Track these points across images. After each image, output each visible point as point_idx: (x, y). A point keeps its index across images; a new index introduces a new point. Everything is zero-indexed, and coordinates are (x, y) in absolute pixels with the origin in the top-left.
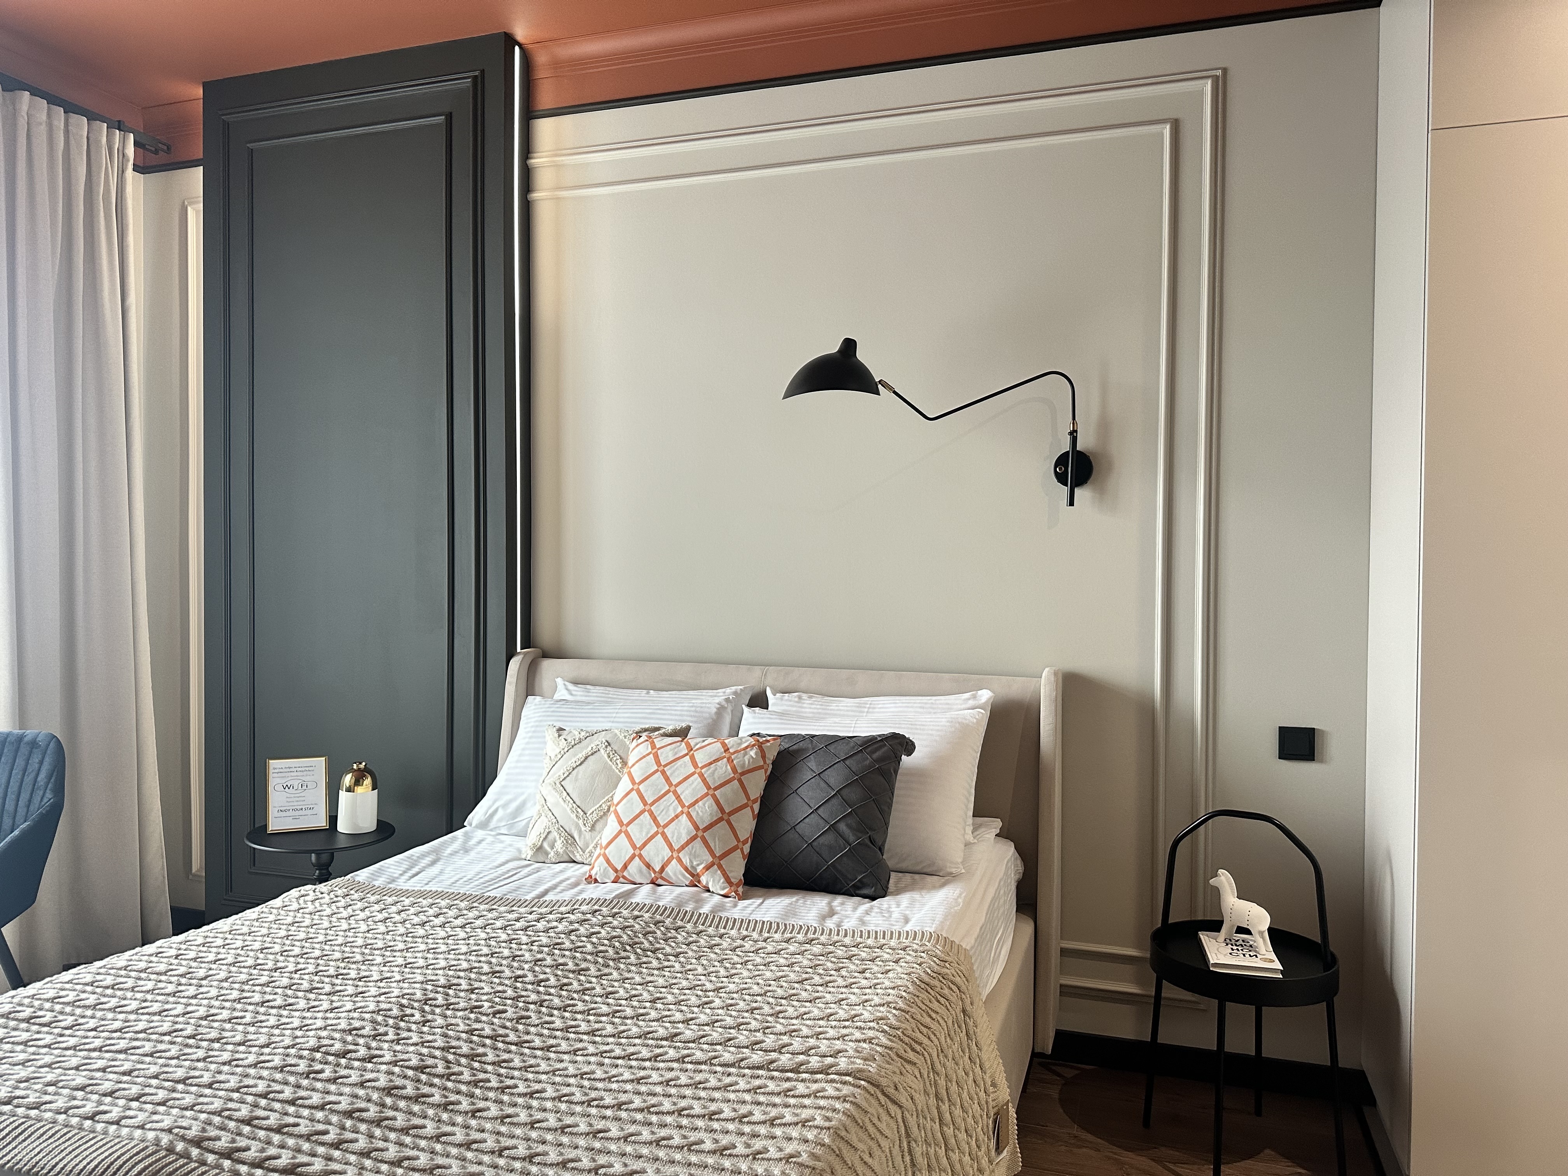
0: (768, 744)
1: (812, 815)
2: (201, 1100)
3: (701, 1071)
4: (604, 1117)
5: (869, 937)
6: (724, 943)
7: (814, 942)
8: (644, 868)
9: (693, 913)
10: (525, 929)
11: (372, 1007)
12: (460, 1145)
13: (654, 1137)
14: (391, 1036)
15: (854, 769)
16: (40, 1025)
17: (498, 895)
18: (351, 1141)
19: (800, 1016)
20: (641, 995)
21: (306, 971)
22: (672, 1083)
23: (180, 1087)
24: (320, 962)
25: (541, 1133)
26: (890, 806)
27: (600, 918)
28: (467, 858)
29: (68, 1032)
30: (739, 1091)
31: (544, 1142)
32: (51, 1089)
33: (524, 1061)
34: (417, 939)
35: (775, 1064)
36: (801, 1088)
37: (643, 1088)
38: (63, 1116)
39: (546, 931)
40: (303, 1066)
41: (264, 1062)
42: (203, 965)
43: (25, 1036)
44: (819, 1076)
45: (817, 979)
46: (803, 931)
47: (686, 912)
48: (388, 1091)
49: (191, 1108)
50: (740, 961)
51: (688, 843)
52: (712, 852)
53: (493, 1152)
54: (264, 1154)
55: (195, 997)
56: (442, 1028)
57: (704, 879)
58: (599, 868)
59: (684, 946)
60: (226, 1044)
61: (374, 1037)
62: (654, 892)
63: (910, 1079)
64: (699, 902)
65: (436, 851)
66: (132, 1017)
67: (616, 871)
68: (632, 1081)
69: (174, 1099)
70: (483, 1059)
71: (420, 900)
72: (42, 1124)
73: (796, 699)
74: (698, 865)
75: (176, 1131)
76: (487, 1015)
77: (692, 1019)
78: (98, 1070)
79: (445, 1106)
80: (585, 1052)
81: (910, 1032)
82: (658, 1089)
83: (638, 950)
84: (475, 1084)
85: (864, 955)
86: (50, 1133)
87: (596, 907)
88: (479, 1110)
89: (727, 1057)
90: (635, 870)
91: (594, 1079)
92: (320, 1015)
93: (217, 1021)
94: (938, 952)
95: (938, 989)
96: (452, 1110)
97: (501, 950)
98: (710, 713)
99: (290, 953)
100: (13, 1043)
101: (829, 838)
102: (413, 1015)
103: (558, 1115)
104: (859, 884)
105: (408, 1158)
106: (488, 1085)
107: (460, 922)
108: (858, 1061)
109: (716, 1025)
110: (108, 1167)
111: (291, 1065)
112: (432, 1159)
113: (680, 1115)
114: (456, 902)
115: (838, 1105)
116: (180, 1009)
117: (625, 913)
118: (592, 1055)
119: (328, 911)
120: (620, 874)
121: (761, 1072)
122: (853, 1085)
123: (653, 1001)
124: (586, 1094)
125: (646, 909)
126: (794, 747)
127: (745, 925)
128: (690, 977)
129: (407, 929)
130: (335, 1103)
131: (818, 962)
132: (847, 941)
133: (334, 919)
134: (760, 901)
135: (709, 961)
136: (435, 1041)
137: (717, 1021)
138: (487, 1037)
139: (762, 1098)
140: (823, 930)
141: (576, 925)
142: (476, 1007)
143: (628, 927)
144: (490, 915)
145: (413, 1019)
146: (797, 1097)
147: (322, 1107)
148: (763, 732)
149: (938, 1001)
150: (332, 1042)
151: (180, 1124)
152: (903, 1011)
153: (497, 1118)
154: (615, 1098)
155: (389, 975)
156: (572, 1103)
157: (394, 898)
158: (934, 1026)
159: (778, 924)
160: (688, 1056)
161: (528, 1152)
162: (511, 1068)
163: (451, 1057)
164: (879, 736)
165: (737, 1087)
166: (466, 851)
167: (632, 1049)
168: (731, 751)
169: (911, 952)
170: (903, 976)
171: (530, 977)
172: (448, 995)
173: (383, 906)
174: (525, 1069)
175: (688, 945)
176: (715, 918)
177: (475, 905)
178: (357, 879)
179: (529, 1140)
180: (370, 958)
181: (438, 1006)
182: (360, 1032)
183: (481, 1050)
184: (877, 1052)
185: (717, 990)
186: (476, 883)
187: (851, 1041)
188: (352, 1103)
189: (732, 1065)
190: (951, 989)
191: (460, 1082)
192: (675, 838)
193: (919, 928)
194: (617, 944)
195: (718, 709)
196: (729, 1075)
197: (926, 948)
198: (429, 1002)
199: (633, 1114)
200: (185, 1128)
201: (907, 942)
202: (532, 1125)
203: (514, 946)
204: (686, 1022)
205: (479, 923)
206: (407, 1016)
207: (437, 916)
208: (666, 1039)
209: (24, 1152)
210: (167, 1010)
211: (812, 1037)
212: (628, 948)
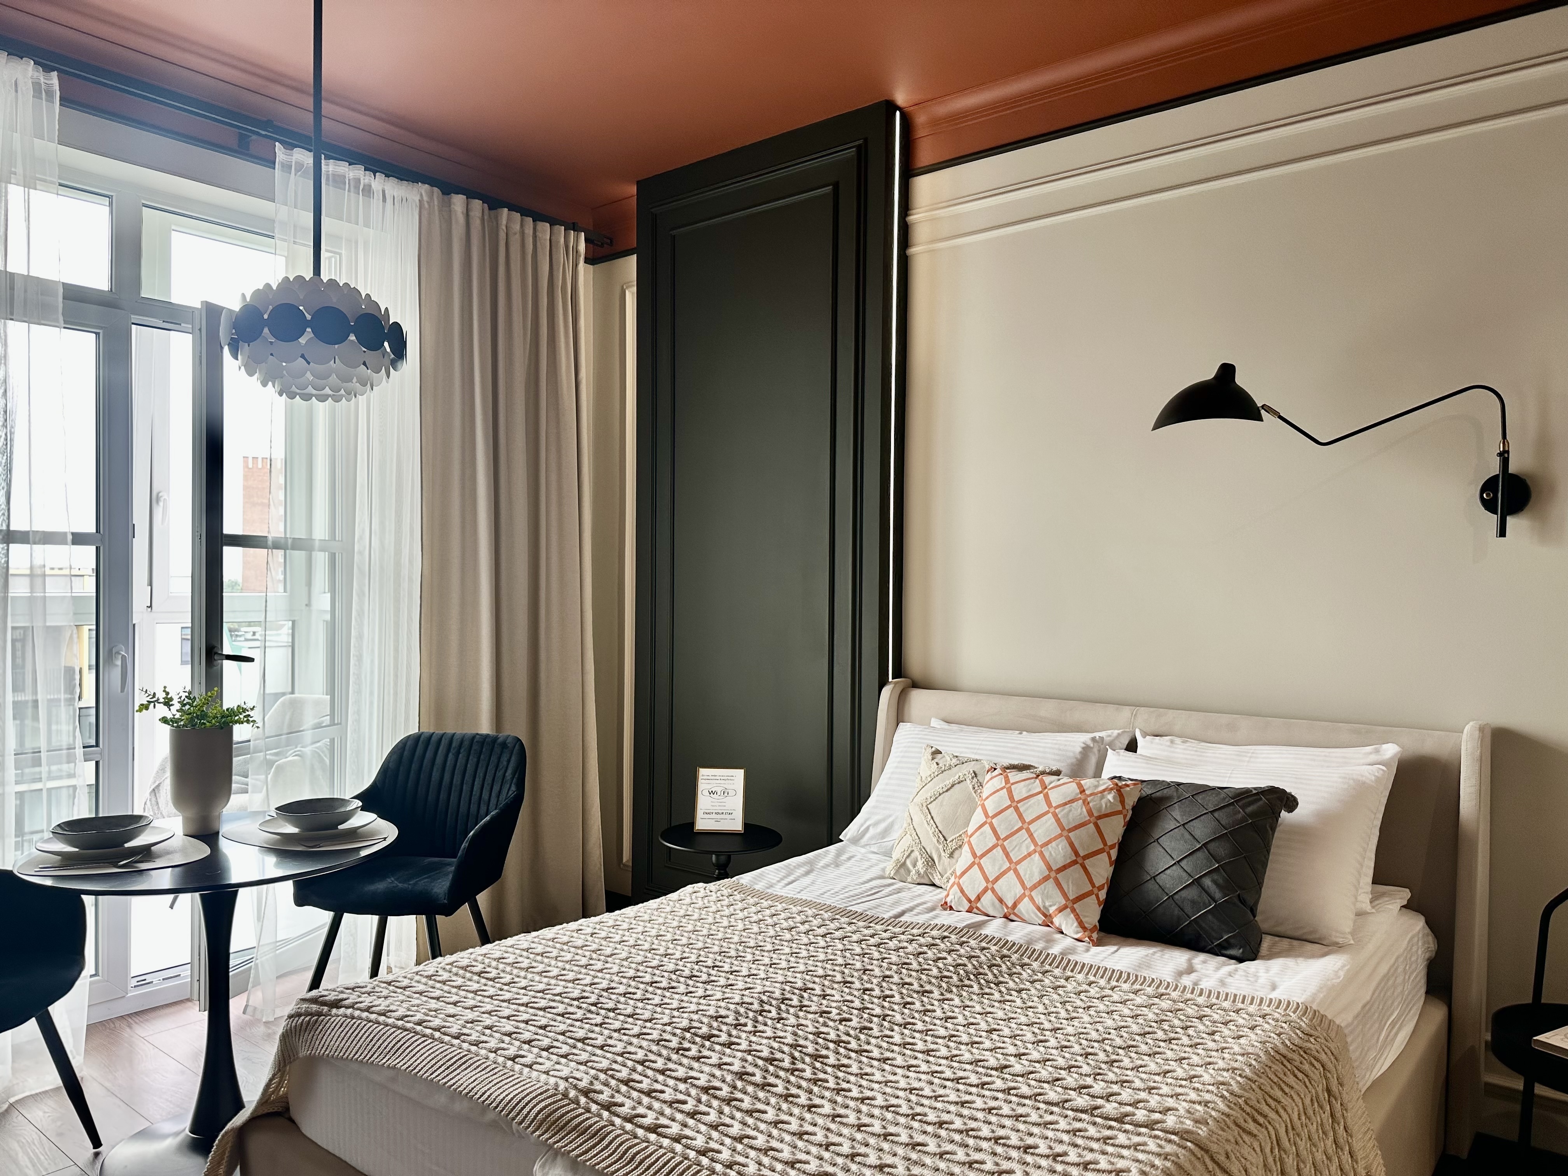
0: (1128, 789)
1: (1174, 867)
2: (594, 1058)
3: (1024, 1105)
4: (925, 1132)
5: (1226, 999)
6: (1068, 985)
7: (1164, 997)
8: (997, 902)
9: (1041, 952)
10: (878, 945)
11: (737, 999)
12: (794, 1134)
13: (968, 1159)
14: (749, 1028)
15: (1223, 823)
16: (487, 979)
17: (859, 911)
18: (704, 1114)
19: (1136, 1068)
20: (978, 1024)
21: (689, 960)
22: (994, 1112)
23: (580, 1045)
24: (702, 953)
25: (865, 1135)
26: (1265, 865)
27: (948, 944)
28: (837, 872)
29: (506, 988)
30: (1058, 1130)
31: (867, 1145)
32: (488, 1032)
33: (861, 1069)
34: (784, 943)
35: (1099, 1111)
36: (1122, 1138)
37: (965, 1112)
38: (493, 1055)
39: (897, 950)
40: (674, 1044)
41: (645, 1034)
42: (611, 944)
43: (475, 986)
44: (1143, 1130)
45: (1160, 1034)
46: (1155, 985)
47: (1035, 950)
48: (741, 1075)
49: (585, 1063)
50: (1083, 1005)
51: (1040, 883)
52: (1065, 895)
53: (821, 1145)
54: (634, 1112)
55: (601, 971)
56: (793, 1026)
57: (1057, 921)
58: (954, 897)
59: (1028, 983)
60: (619, 1014)
61: (736, 1026)
62: (1005, 926)
63: (1246, 1151)
64: (1050, 941)
65: (811, 863)
66: (553, 981)
67: (970, 901)
68: (957, 1103)
69: (574, 1054)
70: (825, 1061)
71: (791, 906)
72: (478, 1058)
73: (1168, 743)
74: (1051, 906)
75: (571, 1080)
76: (835, 1021)
77: (1024, 1054)
78: (523, 1021)
79: (786, 1097)
80: (918, 1069)
81: (1254, 1103)
82: (980, 1115)
83: (982, 981)
84: (815, 1081)
85: (1216, 1017)
86: (484, 1066)
87: (946, 934)
88: (815, 1106)
89: (1052, 1096)
90: (987, 902)
91: (922, 1096)
92: (695, 1000)
93: (614, 994)
94: (1303, 1025)
95: (1297, 1064)
96: (791, 1102)
97: (854, 962)
98: (1074, 753)
99: (679, 942)
100: (467, 991)
101: (1193, 893)
102: (770, 1012)
103: (884, 1123)
104: (1225, 944)
105: (748, 1137)
106: (826, 1084)
107: (822, 931)
108: (1188, 1122)
109: (1047, 1063)
110: (520, 1101)
111: (665, 1040)
112: (768, 1141)
113: (996, 1142)
114: (821, 912)
115: (1157, 1162)
116: (588, 980)
117: (973, 943)
118: (924, 1073)
119: (714, 908)
120: (974, 905)
121: (1083, 1116)
122: (1179, 1145)
123: (990, 1031)
124: (912, 1108)
125: (994, 942)
126: (1158, 794)
127: (1093, 971)
128: (1030, 1014)
129: (777, 932)
130: (696, 1079)
131: (1165, 1018)
132: (1201, 1000)
133: (718, 916)
134: (1115, 948)
135: (1051, 1001)
136: (785, 1037)
137: (1049, 1060)
138: (831, 1041)
139: (1079, 1141)
140: (1177, 986)
141: (925, 948)
142: (825, 1012)
143: (974, 957)
144: (849, 929)
145: (769, 1015)
146: (1117, 1146)
147: (685, 1080)
148: (1126, 776)
149: (1295, 1076)
150: (701, 1025)
151: (574, 1075)
152: (1249, 1079)
153: (829, 1116)
154: (938, 1117)
155: (755, 972)
156: (898, 1114)
157: (770, 902)
158: (1285, 1101)
159: (1129, 974)
160: (1015, 1088)
161: (851, 1151)
162: (849, 1073)
163: (797, 1054)
164: (1255, 789)
165: (1057, 1126)
166: (837, 866)
167: (961, 1074)
168: (1088, 792)
169: (1270, 1021)
170: (1256, 1044)
171: (877, 992)
172: (802, 997)
173: (759, 909)
174: (861, 1076)
175: (1032, 982)
176: (1064, 961)
177: (837, 917)
178: (742, 881)
179: (854, 1140)
180: (743, 954)
181: (793, 1007)
182: (724, 1020)
183: (824, 1052)
184: (1211, 1116)
185: (1055, 1030)
186: (842, 896)
187: (1184, 1100)
188: (709, 1081)
189: (1056, 1104)
190: (1313, 1066)
191: (802, 1078)
192: (1027, 876)
193: (1285, 997)
194: (962, 972)
195: (1083, 748)
196: (1052, 1113)
197: (1289, 1018)
198: (786, 1002)
199: (952, 1134)
200: (578, 1079)
201: (1268, 1010)
202: (859, 1127)
203: (866, 960)
204: (1019, 1056)
205: (838, 934)
206: (765, 1011)
207: (803, 923)
208: (996, 1069)
209: (464, 1079)
210: (579, 979)
211: (1144, 1090)
212: (972, 977)
